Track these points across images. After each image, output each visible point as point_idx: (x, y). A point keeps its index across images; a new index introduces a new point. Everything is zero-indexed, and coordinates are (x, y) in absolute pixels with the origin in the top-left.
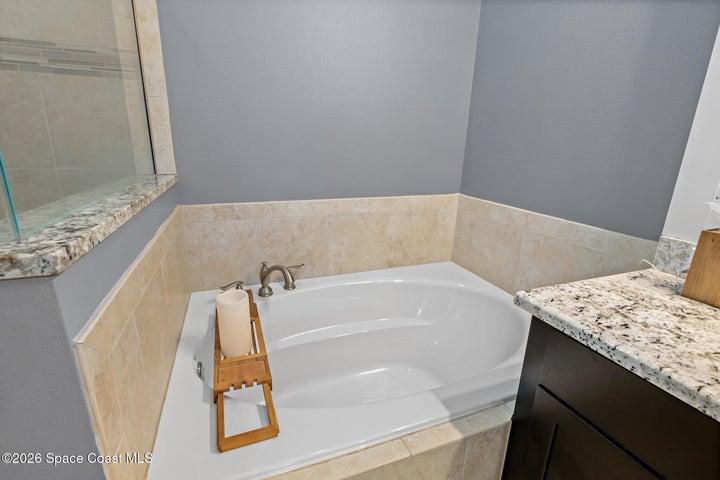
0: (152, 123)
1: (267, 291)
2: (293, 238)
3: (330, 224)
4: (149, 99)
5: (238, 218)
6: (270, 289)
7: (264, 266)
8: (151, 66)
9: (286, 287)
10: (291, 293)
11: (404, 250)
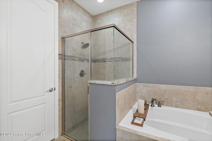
0: (134, 68)
1: (153, 105)
2: (162, 94)
3: (174, 92)
4: (134, 64)
5: (148, 87)
6: (154, 105)
7: (153, 99)
8: (134, 59)
9: (159, 106)
10: (159, 108)
11: (205, 106)
